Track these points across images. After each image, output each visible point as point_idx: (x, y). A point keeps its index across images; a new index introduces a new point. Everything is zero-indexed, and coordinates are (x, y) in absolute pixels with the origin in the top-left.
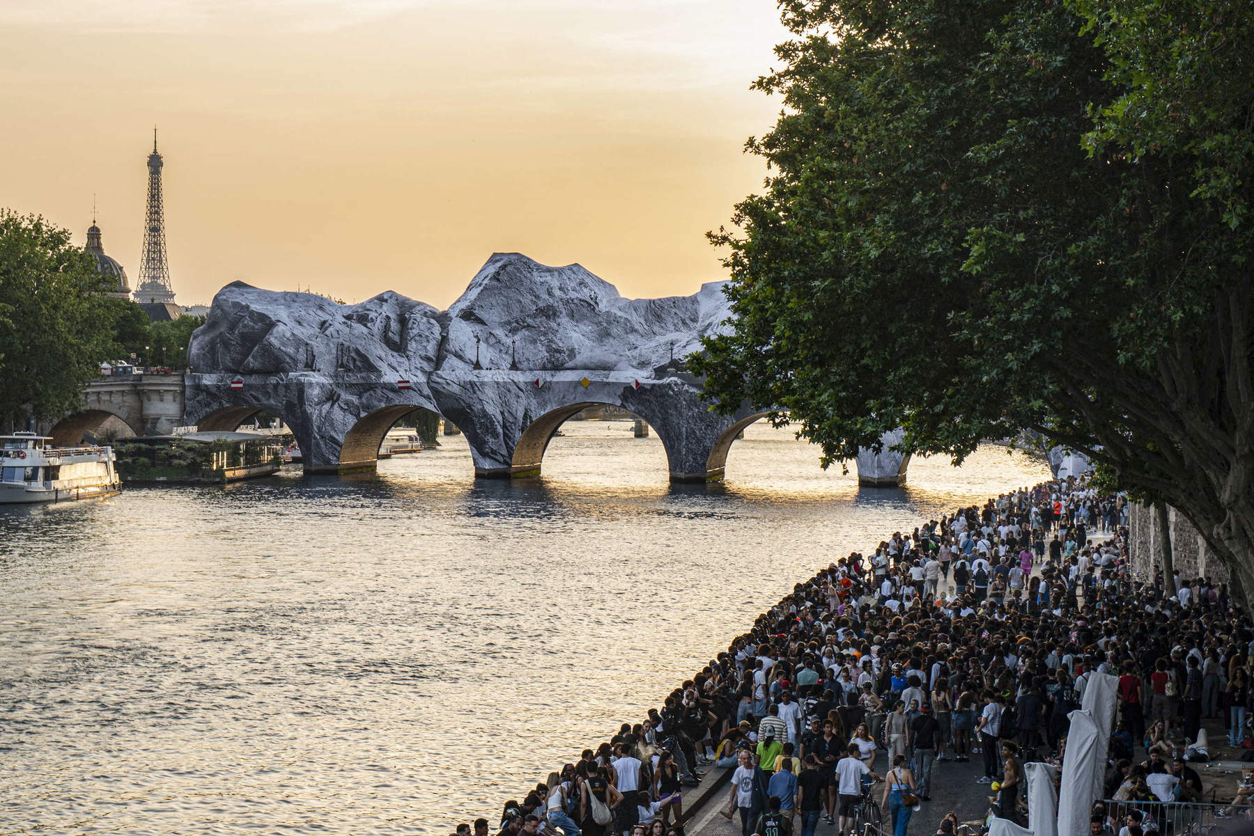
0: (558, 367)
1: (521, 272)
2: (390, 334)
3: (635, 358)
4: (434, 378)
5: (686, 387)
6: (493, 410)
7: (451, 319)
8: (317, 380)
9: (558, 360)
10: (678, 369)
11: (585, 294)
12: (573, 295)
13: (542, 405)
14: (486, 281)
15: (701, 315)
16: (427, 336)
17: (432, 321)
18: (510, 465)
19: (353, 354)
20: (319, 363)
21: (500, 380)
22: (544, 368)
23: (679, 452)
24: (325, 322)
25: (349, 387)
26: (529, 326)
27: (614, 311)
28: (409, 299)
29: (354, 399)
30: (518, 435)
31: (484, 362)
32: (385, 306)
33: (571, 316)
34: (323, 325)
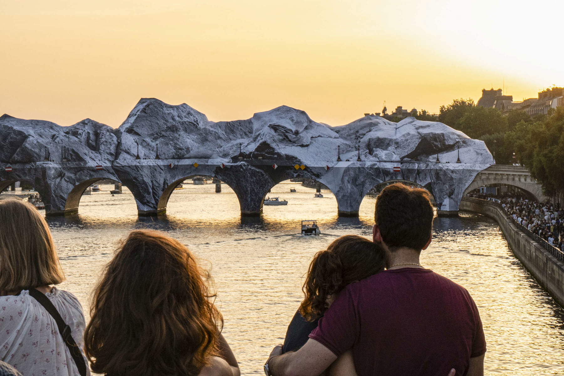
0: (181, 157)
1: (157, 108)
2: (90, 141)
3: (221, 152)
4: (115, 164)
5: (249, 167)
6: (147, 180)
7: (121, 133)
8: (53, 166)
9: (181, 153)
10: (244, 158)
11: (191, 119)
12: (185, 120)
13: (173, 177)
14: (138, 113)
15: (254, 130)
16: (110, 142)
17: (112, 134)
18: (157, 209)
19: (70, 152)
20: (52, 157)
21: (151, 165)
22: (173, 158)
23: (247, 200)
24: (54, 135)
25: (69, 169)
26: (163, 136)
27: (208, 127)
28: (98, 123)
29: (72, 176)
30: (161, 193)
31: (142, 155)
32: (86, 127)
33: (186, 130)
34: (53, 137)
